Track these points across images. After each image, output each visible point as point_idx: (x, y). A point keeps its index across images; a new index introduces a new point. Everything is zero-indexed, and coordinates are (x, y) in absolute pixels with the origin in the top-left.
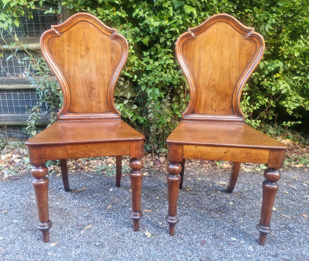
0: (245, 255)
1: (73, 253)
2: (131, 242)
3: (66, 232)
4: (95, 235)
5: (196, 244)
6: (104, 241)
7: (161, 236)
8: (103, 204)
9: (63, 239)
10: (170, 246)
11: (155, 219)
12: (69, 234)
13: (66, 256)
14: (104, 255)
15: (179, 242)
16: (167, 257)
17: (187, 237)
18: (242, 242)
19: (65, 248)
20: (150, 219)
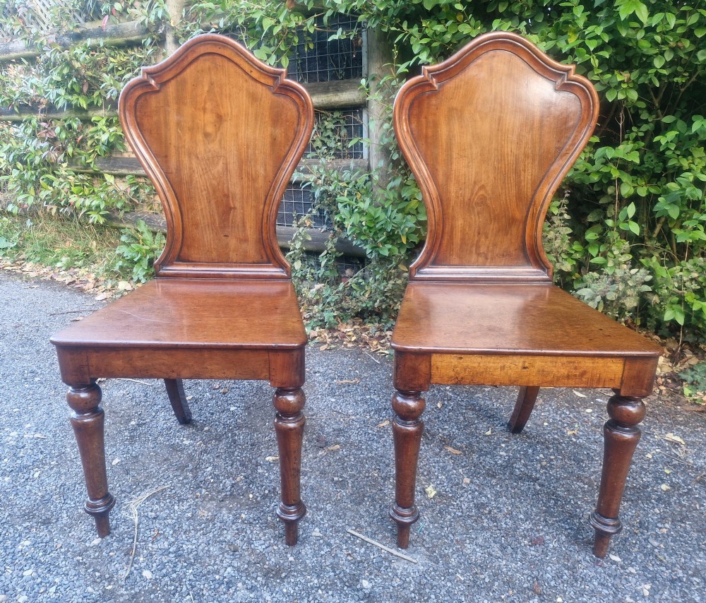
6: (349, 477)
7: (455, 503)
8: (376, 416)
10: (463, 525)
11: (460, 470)
18: (632, 570)
20: (449, 468)
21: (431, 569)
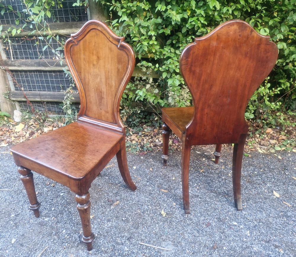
0: (242, 239)
1: (106, 225)
2: (150, 219)
3: (100, 207)
4: (122, 211)
5: (202, 225)
6: (129, 217)
7: (174, 216)
9: (98, 213)
10: (181, 226)
11: (170, 200)
12: (102, 209)
13: (101, 228)
14: (129, 229)
15: (188, 223)
16: (177, 235)
17: (195, 218)
18: (242, 227)
19: (100, 220)
20: (166, 200)
21: (177, 250)
